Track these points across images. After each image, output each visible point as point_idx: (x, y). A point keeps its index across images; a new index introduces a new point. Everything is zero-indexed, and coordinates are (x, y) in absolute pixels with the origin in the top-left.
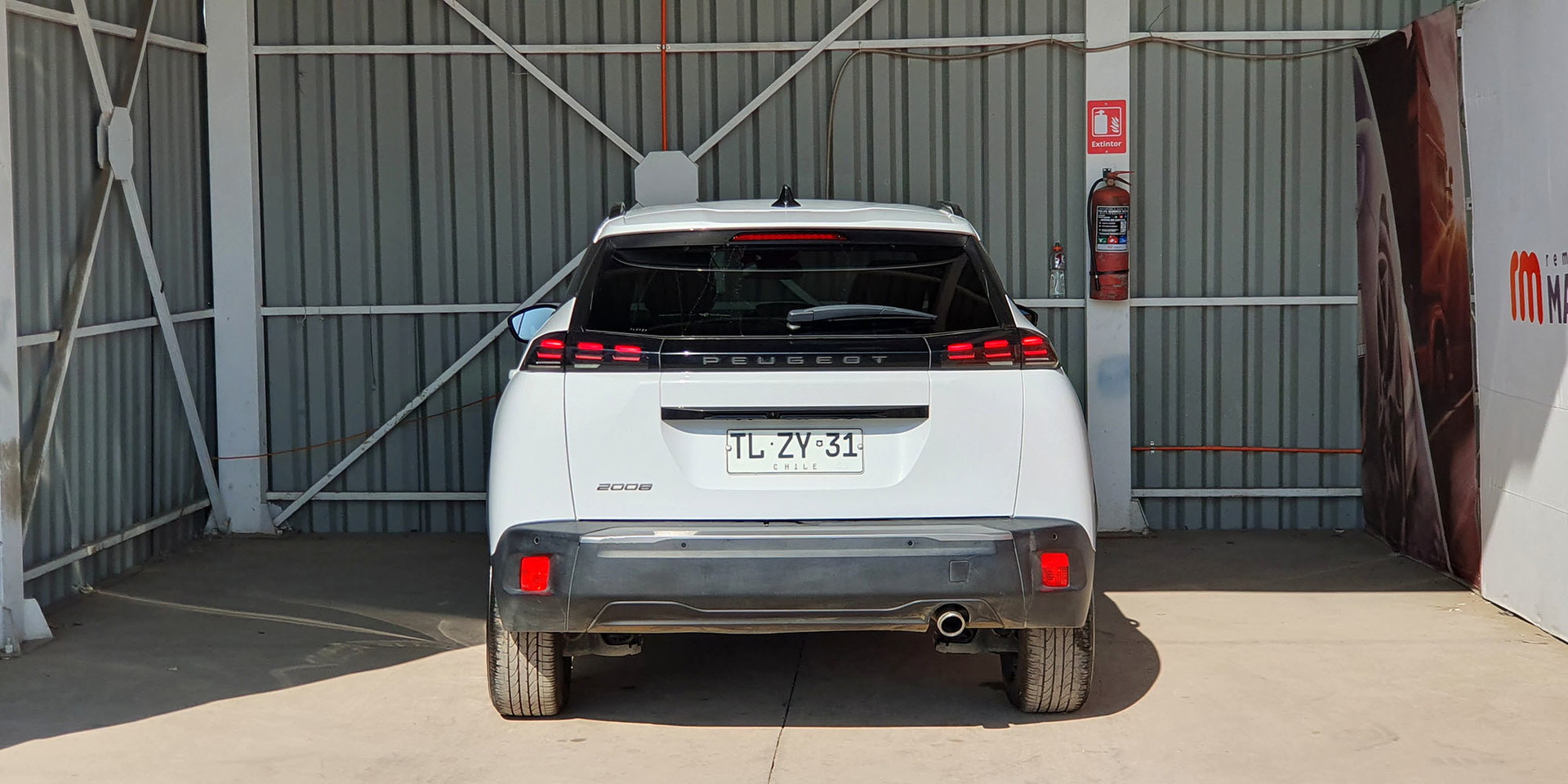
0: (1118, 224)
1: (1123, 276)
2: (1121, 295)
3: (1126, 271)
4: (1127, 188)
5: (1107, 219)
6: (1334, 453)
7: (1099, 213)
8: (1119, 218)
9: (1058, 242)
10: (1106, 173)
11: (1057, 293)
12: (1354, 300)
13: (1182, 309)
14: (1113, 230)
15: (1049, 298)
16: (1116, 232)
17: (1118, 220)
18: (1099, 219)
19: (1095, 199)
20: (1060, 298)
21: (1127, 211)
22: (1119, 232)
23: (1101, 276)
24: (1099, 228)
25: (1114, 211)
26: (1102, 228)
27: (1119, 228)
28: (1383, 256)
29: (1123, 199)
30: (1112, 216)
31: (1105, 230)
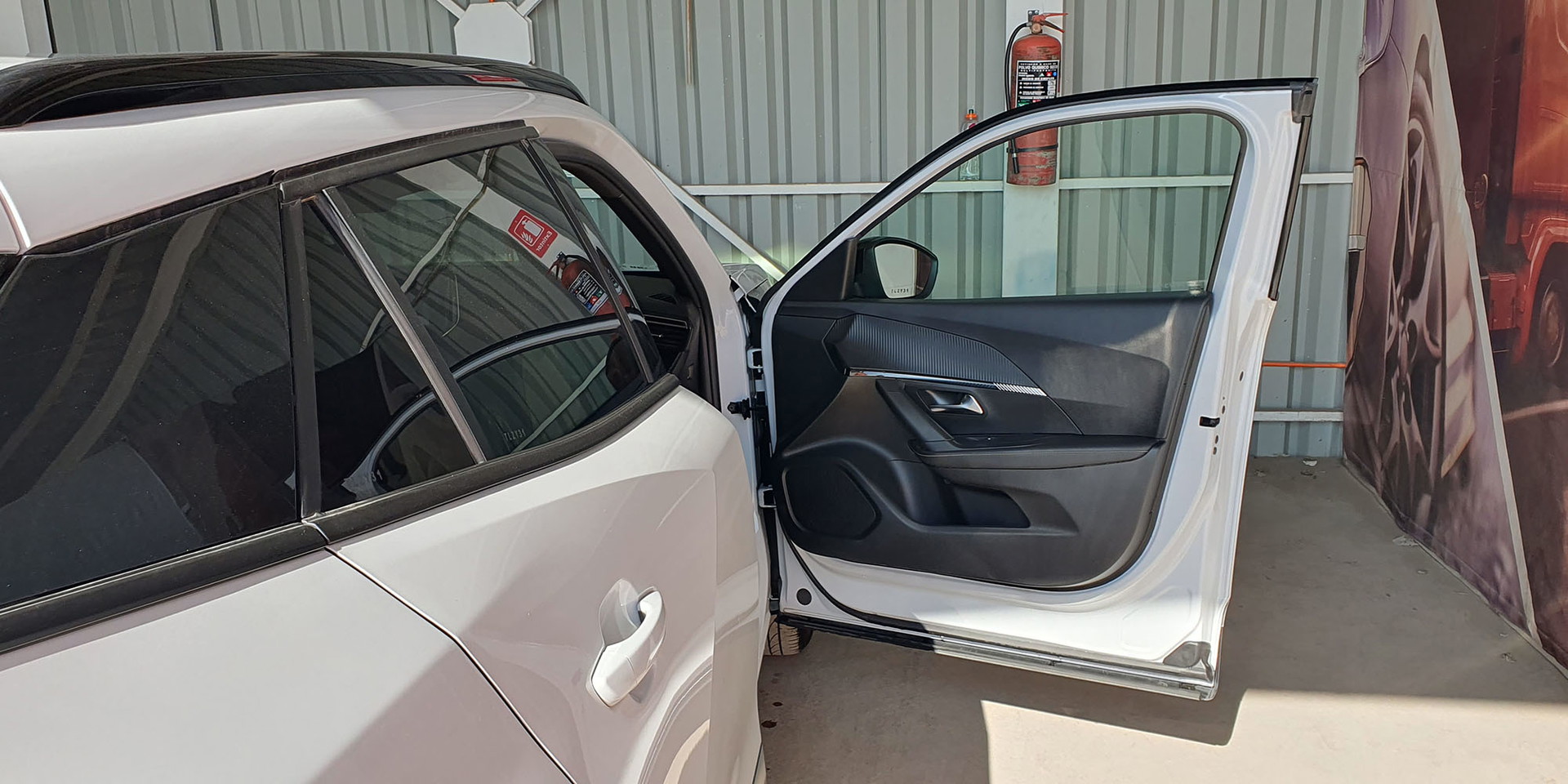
0: (1045, 84)
1: (1049, 154)
2: (1047, 178)
3: (1053, 147)
4: (1058, 36)
5: (1030, 78)
6: (1309, 365)
7: (1019, 71)
8: (1046, 76)
9: (973, 108)
10: (1032, 16)
11: (969, 174)
12: (1347, 178)
13: (1125, 192)
14: (1036, 93)
15: (959, 180)
16: (1043, 95)
17: (1045, 79)
18: (1020, 78)
19: (1015, 52)
20: (974, 180)
21: (1057, 67)
22: (1046, 94)
23: (1022, 155)
24: (1019, 90)
25: (1039, 67)
26: (1023, 90)
27: (1045, 89)
28: (1416, 124)
29: (1053, 50)
30: (1036, 74)
31: (1028, 93)
